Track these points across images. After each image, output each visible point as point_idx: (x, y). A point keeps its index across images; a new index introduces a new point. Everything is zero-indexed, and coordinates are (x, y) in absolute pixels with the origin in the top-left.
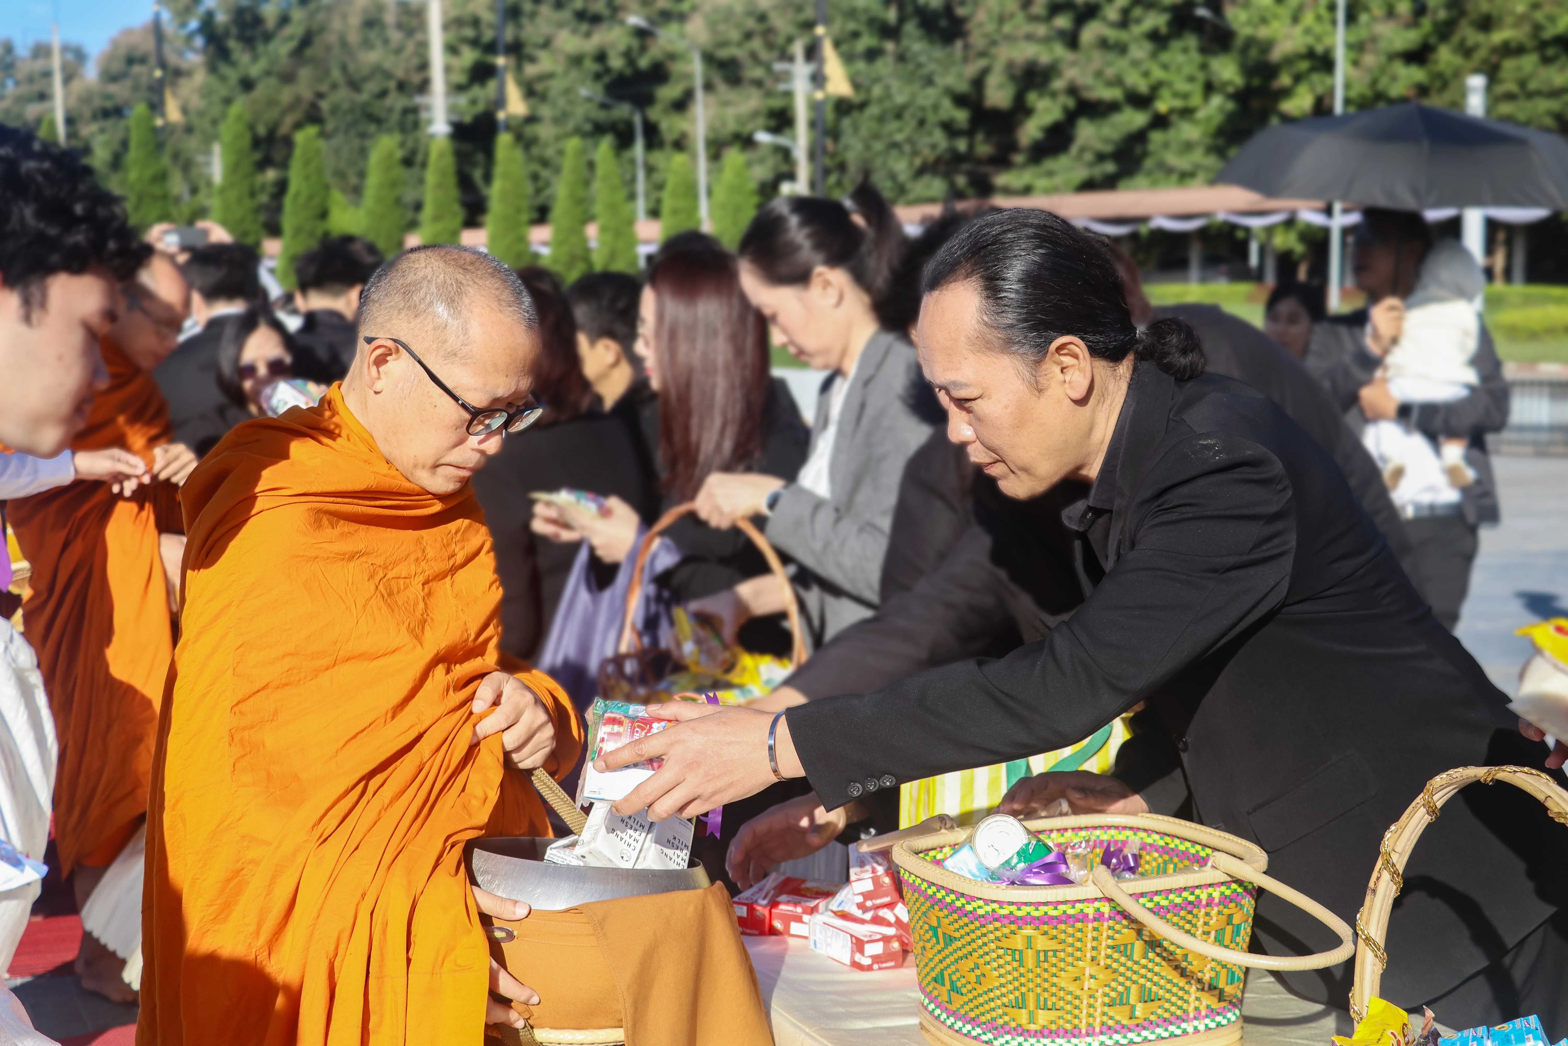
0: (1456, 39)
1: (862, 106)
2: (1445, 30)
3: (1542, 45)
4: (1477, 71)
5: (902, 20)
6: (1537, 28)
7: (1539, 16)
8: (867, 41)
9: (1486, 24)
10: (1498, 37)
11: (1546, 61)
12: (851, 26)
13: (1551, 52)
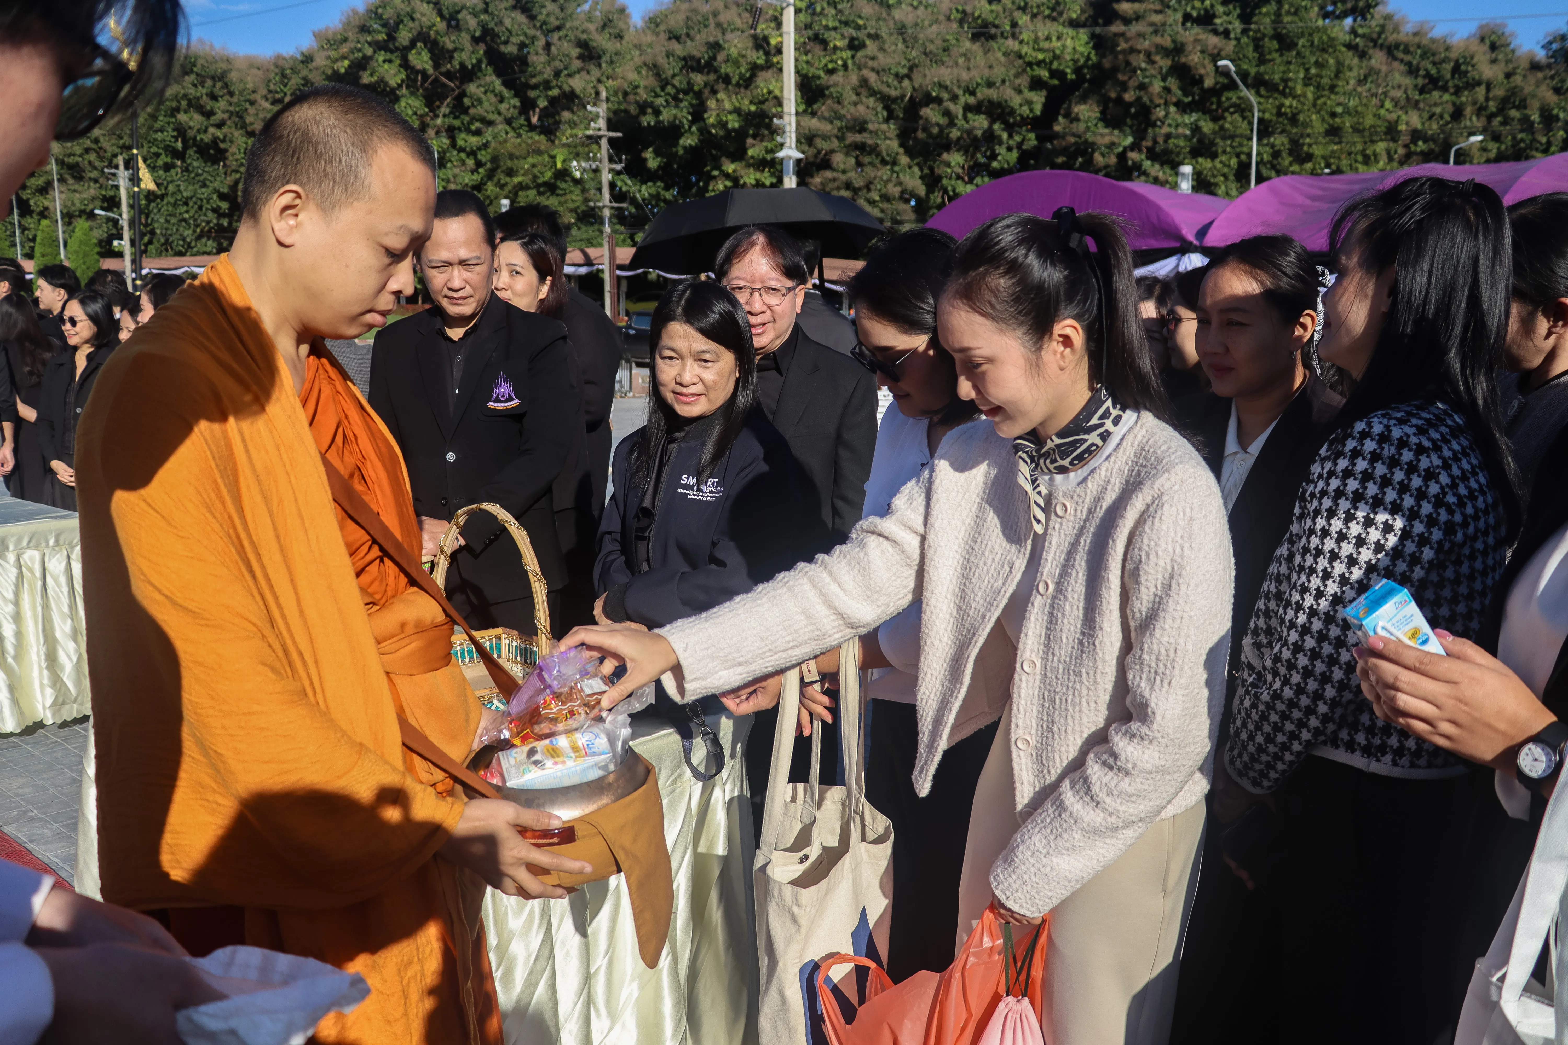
0: (496, 179)
1: (162, 197)
2: (490, 175)
3: (538, 186)
4: (506, 197)
5: (186, 147)
6: (535, 177)
7: (535, 171)
8: (164, 159)
9: (510, 173)
10: (516, 180)
11: (540, 194)
12: (154, 149)
13: (542, 189)
